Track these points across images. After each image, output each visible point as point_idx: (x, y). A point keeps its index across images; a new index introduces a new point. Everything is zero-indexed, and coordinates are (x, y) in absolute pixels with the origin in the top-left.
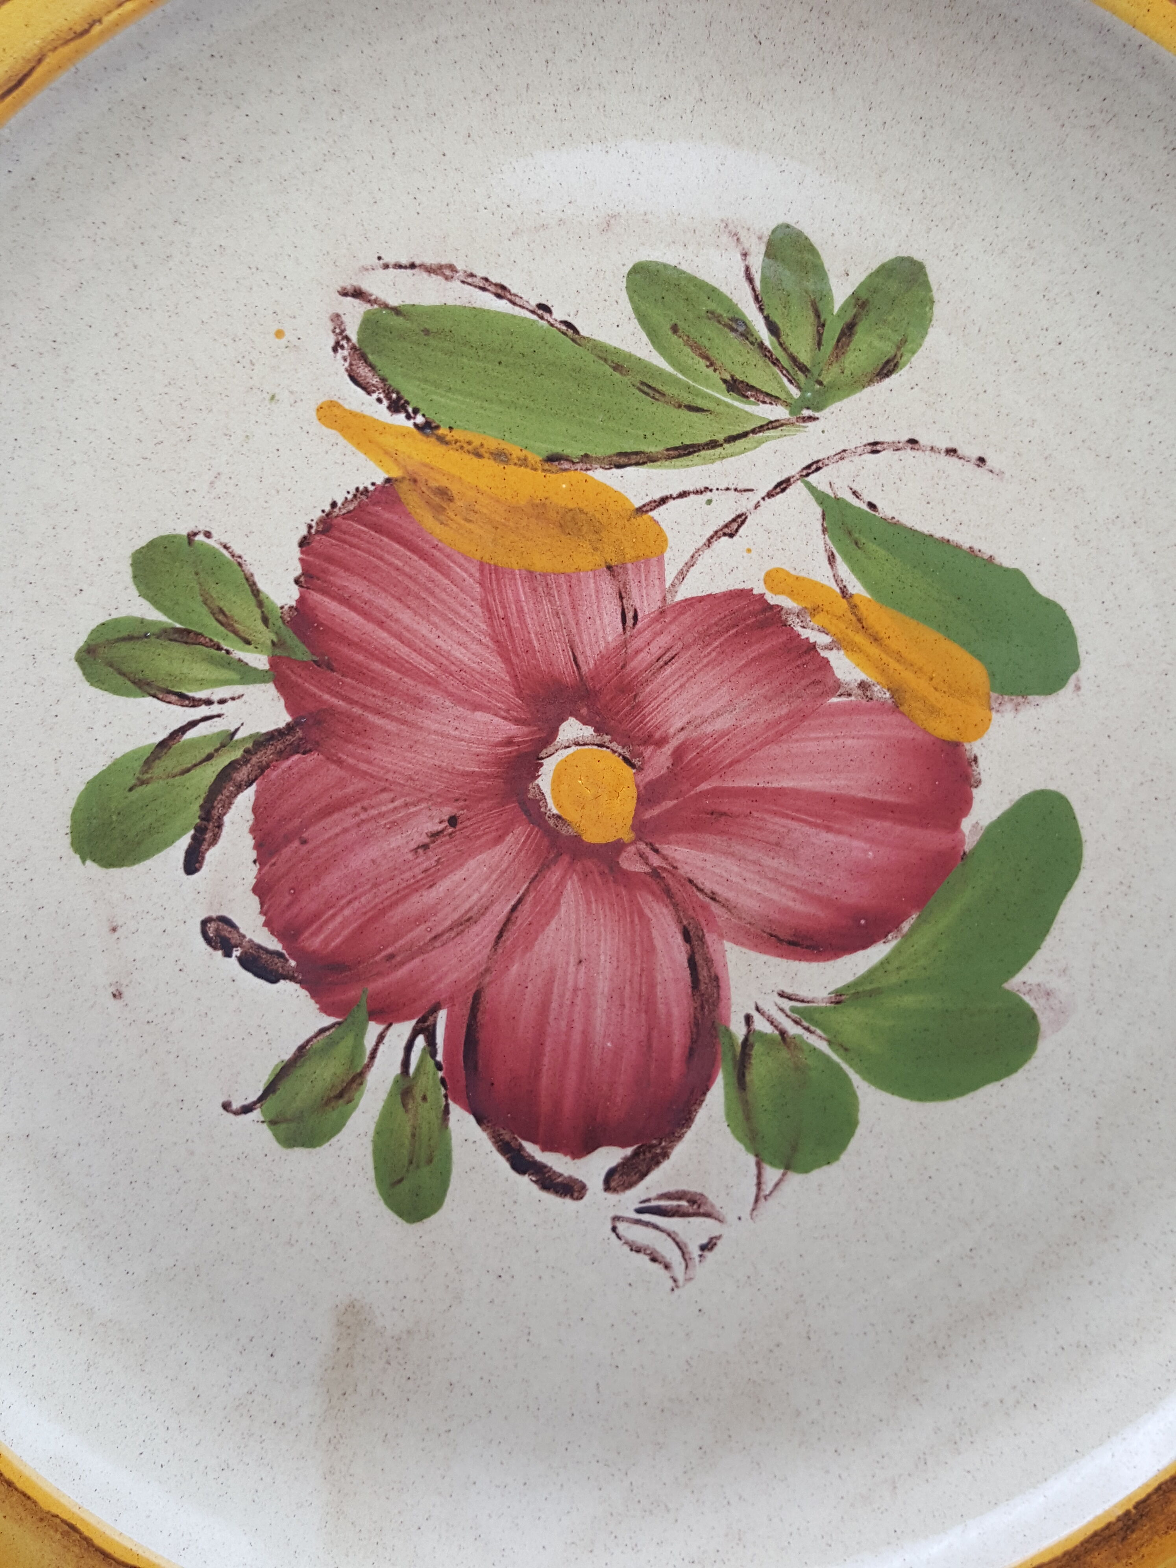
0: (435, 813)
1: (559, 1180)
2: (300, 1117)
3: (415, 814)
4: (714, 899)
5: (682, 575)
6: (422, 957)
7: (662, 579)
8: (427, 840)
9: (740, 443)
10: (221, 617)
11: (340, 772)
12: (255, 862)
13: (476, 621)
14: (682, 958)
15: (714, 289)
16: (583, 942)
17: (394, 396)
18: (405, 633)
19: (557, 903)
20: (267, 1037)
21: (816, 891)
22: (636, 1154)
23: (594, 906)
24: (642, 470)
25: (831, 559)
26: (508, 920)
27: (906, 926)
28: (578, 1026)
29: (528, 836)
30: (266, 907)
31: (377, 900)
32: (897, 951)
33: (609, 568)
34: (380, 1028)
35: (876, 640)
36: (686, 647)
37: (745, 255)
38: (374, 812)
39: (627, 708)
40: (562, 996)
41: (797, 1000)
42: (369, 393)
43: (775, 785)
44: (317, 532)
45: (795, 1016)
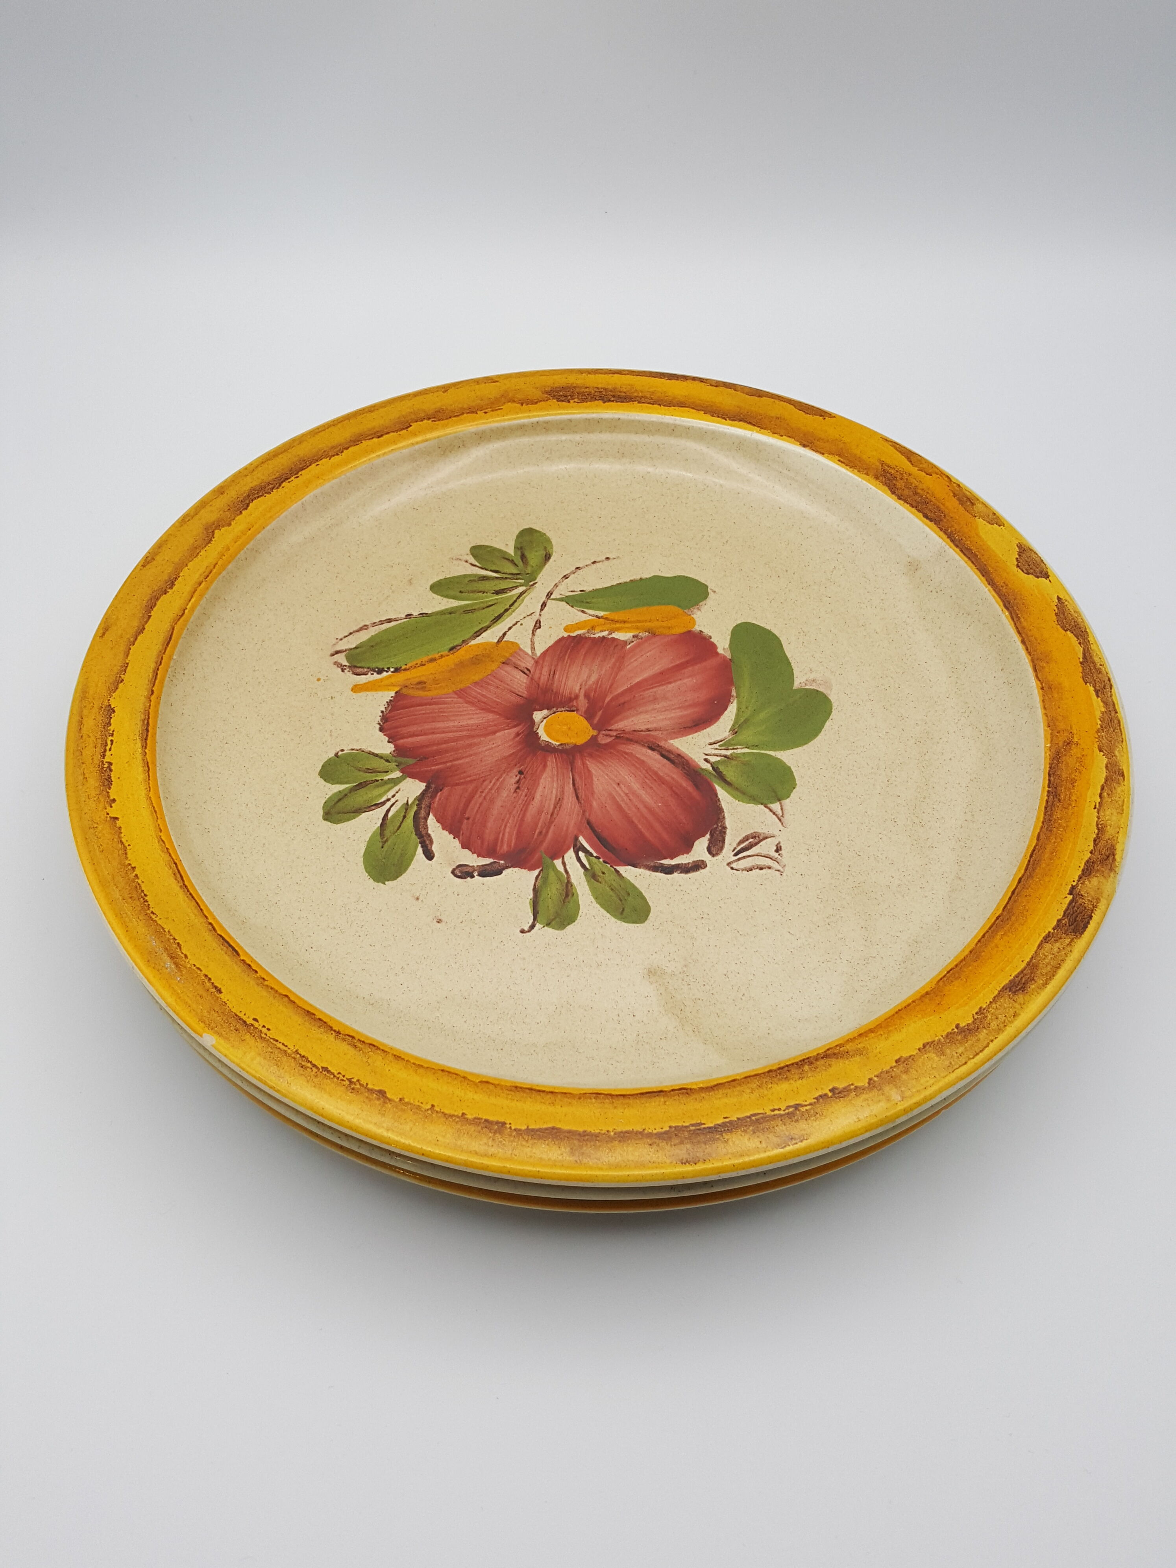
0: (511, 774)
1: (690, 865)
2: (557, 915)
3: (504, 780)
4: (650, 731)
5: (533, 648)
6: (553, 825)
7: (527, 654)
8: (517, 785)
9: (516, 604)
10: (370, 771)
11: (462, 787)
12: (454, 838)
13: (469, 709)
14: (658, 757)
15: (464, 575)
16: (613, 777)
17: (377, 670)
18: (445, 730)
19: (589, 771)
20: (516, 895)
21: (686, 704)
22: (711, 835)
23: (604, 763)
24: (488, 632)
25: (583, 612)
26: (575, 790)
27: (734, 693)
28: (641, 806)
29: (556, 758)
30: (473, 850)
31: (516, 818)
32: (739, 703)
33: (503, 663)
34: (560, 860)
35: (625, 622)
36: (556, 666)
37: (467, 561)
38: (486, 791)
39: (553, 696)
40: (623, 800)
41: (719, 742)
42: (366, 674)
43: (634, 683)
44: (383, 723)
45: (724, 747)
